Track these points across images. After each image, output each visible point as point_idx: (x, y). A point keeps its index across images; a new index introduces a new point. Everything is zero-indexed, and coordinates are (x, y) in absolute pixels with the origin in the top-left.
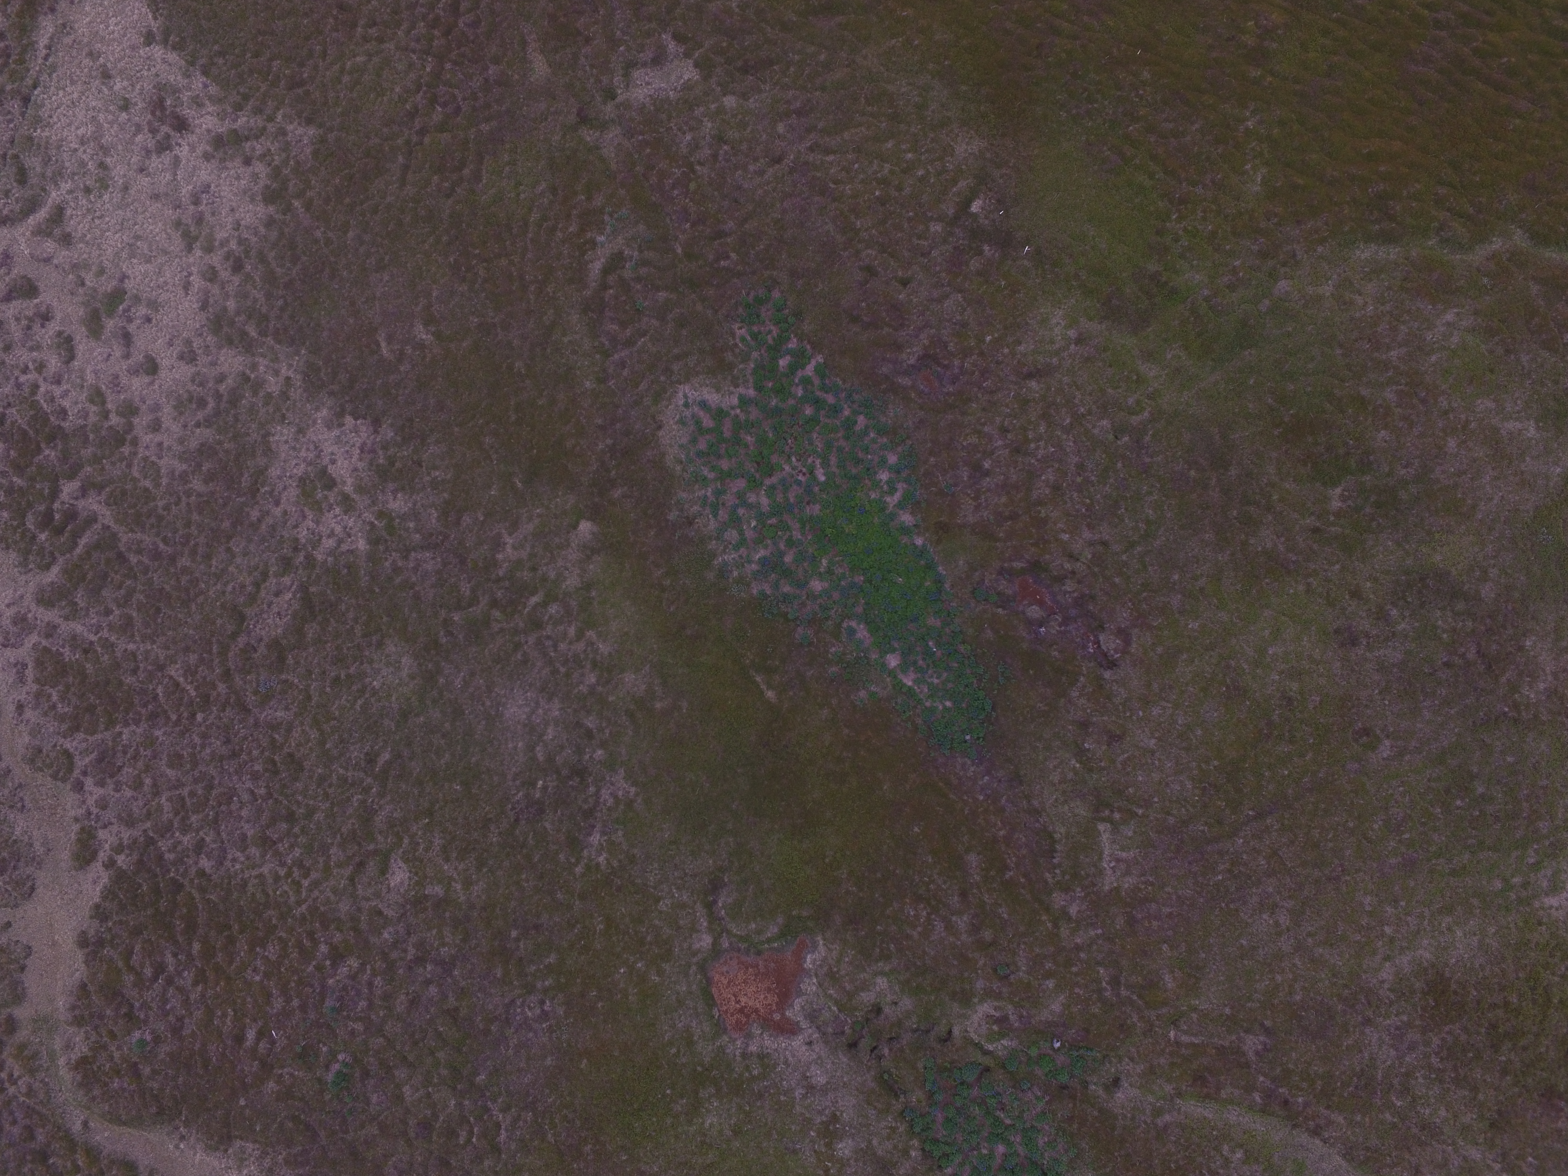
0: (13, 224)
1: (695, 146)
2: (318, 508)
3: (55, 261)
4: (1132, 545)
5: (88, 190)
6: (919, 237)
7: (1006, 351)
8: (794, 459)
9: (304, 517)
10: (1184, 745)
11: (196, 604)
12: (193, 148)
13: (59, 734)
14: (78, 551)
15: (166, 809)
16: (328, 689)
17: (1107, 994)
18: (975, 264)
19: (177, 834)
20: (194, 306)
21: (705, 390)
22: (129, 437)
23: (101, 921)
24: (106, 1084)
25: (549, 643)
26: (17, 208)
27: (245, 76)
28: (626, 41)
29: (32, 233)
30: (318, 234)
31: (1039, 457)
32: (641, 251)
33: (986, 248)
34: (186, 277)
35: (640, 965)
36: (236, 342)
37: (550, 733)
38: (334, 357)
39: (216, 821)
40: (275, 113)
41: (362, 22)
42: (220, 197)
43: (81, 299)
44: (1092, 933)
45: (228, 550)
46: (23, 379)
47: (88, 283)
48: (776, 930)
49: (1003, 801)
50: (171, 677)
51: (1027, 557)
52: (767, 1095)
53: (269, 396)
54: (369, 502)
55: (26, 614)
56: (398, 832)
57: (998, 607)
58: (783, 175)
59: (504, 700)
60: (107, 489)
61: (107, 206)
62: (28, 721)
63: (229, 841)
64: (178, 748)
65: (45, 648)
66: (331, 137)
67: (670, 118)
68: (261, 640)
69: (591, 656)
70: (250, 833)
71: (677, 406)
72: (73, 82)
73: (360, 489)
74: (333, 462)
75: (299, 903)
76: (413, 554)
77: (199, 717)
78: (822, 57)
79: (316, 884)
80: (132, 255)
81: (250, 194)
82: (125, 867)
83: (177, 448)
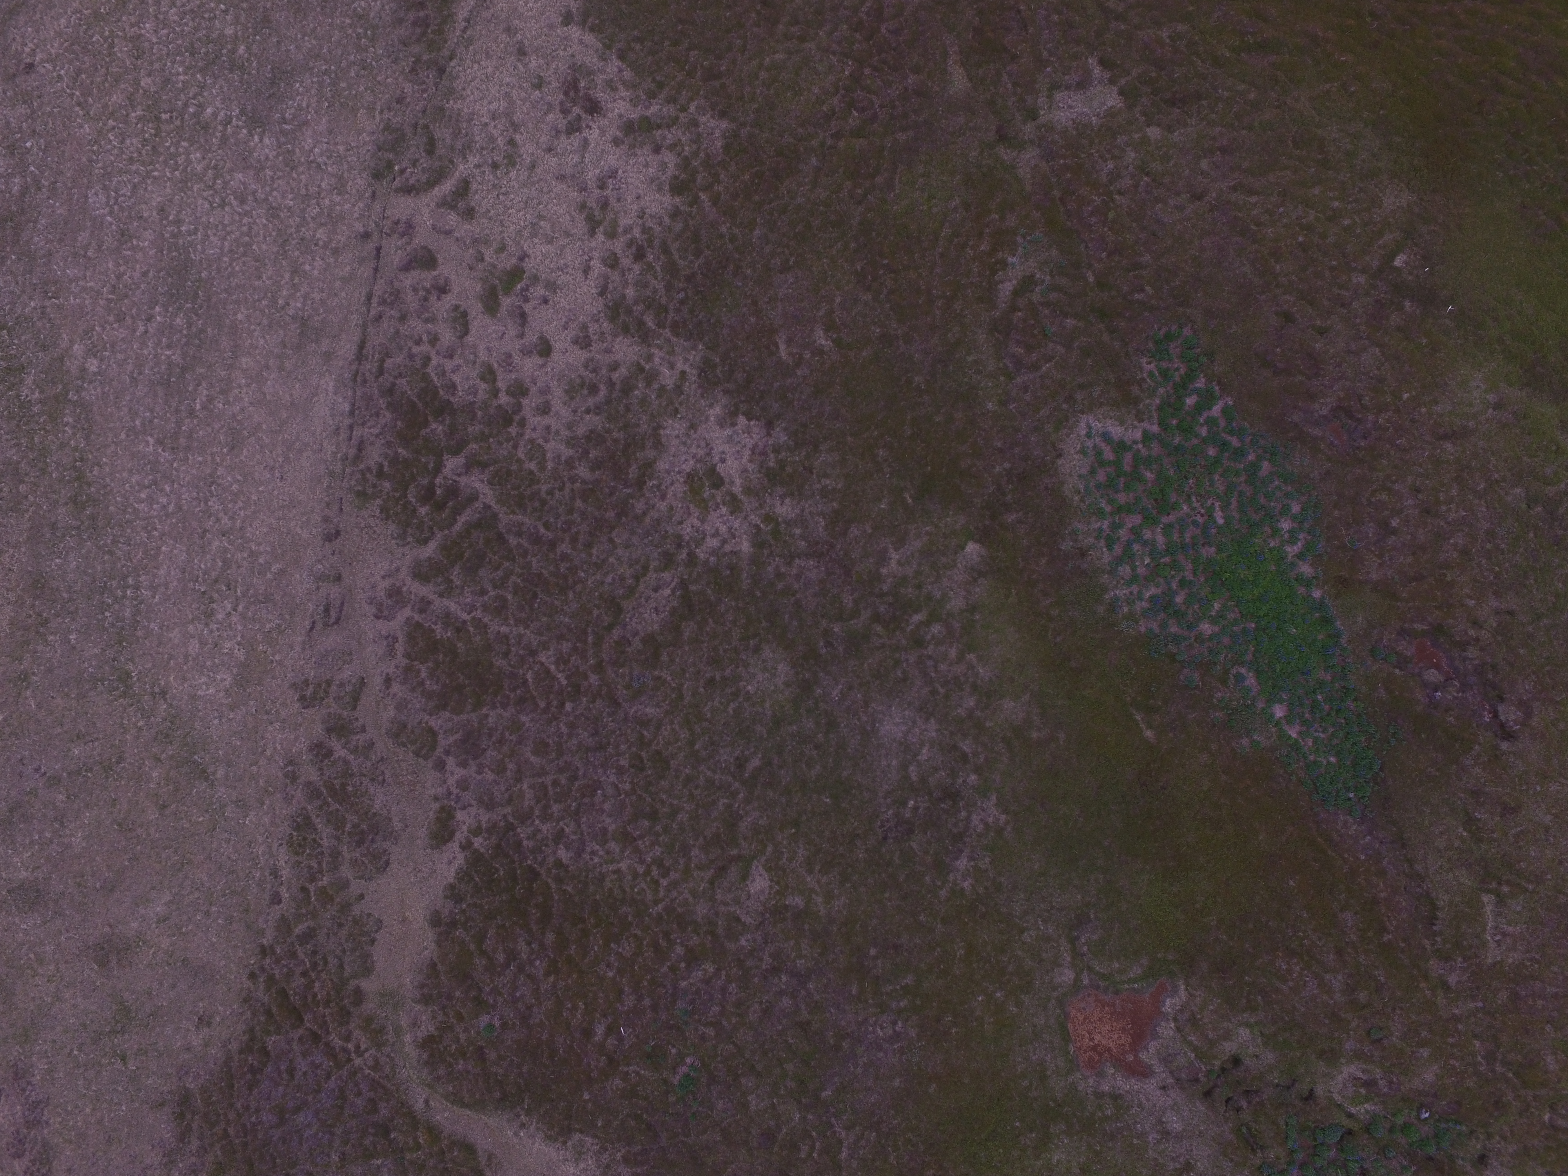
0: (418, 194)
1: (1116, 175)
2: (704, 506)
3: (457, 234)
4: (1539, 617)
5: (495, 166)
6: (1341, 287)
7: (1423, 410)
8: (1194, 499)
9: (690, 514)
11: (574, 592)
12: (603, 132)
13: (425, 710)
14: (458, 527)
15: (527, 796)
16: (702, 690)
17: (1482, 1068)
18: (1395, 319)
19: (537, 822)
20: (593, 291)
21: (1108, 422)
22: (517, 418)
23: (456, 902)
24: (450, 1065)
25: (930, 663)
26: (424, 178)
27: (662, 64)
28: (1052, 62)
29: (437, 204)
30: (724, 229)
31: (1450, 519)
32: (1052, 276)
33: (1407, 304)
34: (586, 260)
35: (998, 995)
36: (633, 331)
37: (925, 754)
38: (732, 355)
39: (577, 812)
40: (688, 103)
41: (785, 19)
42: (626, 183)
43: (479, 274)
44: (1472, 1005)
45: (611, 540)
46: (416, 350)
47: (487, 259)
48: (1140, 971)
49: (1385, 863)
50: (542, 664)
51: (1429, 619)
52: (1119, 1136)
53: (662, 389)
54: (757, 504)
55: (400, 587)
56: (763, 839)
57: (1395, 667)
58: (1204, 213)
59: (880, 716)
60: (492, 468)
61: (513, 183)
62: (395, 695)
63: (589, 833)
64: (543, 735)
65: (417, 622)
66: (744, 132)
67: (1091, 143)
68: (636, 634)
69: (971, 680)
70: (612, 828)
71: (1079, 436)
72: (488, 56)
73: (748, 491)
74: (723, 461)
75: (656, 902)
76: (797, 561)
77: (568, 706)
78: (1252, 96)
79: (674, 884)
80: (534, 235)
81: (657, 182)
82: (482, 850)
83: (565, 433)
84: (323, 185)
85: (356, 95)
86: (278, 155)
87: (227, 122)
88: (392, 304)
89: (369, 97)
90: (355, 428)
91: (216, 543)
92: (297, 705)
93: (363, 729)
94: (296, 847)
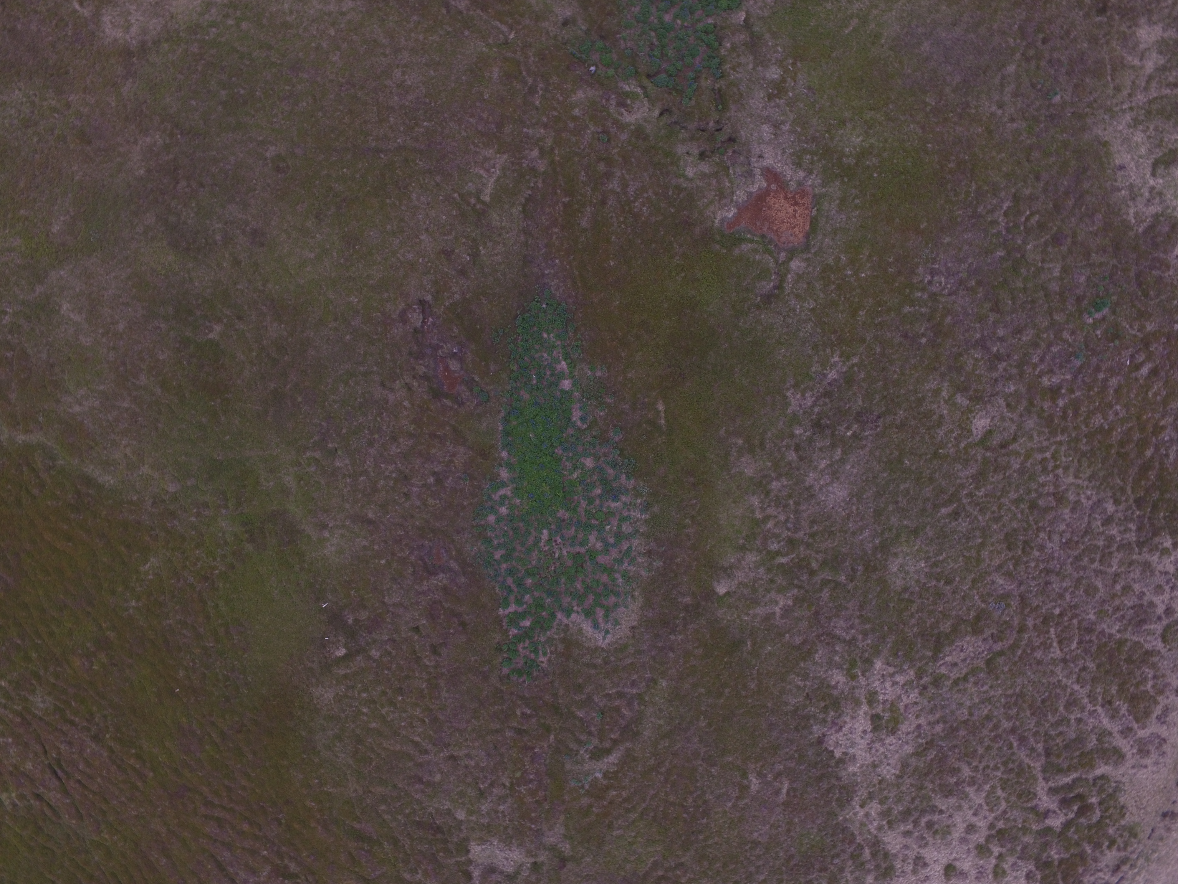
1: (501, 799)
2: (893, 707)
6: (390, 653)
7: (376, 546)
8: (557, 555)
9: (906, 706)
11: (1014, 690)
13: (1162, 657)
15: (1117, 561)
16: (957, 579)
19: (1118, 539)
21: (589, 635)
25: (790, 525)
31: (393, 466)
32: (577, 751)
33: (351, 621)
35: (849, 272)
37: (823, 464)
38: (822, 802)
39: (1086, 533)
44: (531, 131)
45: (971, 714)
48: (743, 246)
49: (543, 251)
50: (1061, 650)
51: (439, 405)
52: (809, 138)
53: (881, 802)
54: (856, 690)
56: (964, 454)
57: (476, 382)
58: (454, 745)
59: (842, 504)
63: (1085, 514)
64: (1084, 598)
65: (1137, 722)
67: (506, 828)
68: (984, 640)
71: (614, 635)
73: (857, 703)
74: (865, 732)
75: (1060, 443)
76: (847, 638)
77: (1057, 611)
78: (383, 807)
79: (1041, 450)
83: (965, 805)
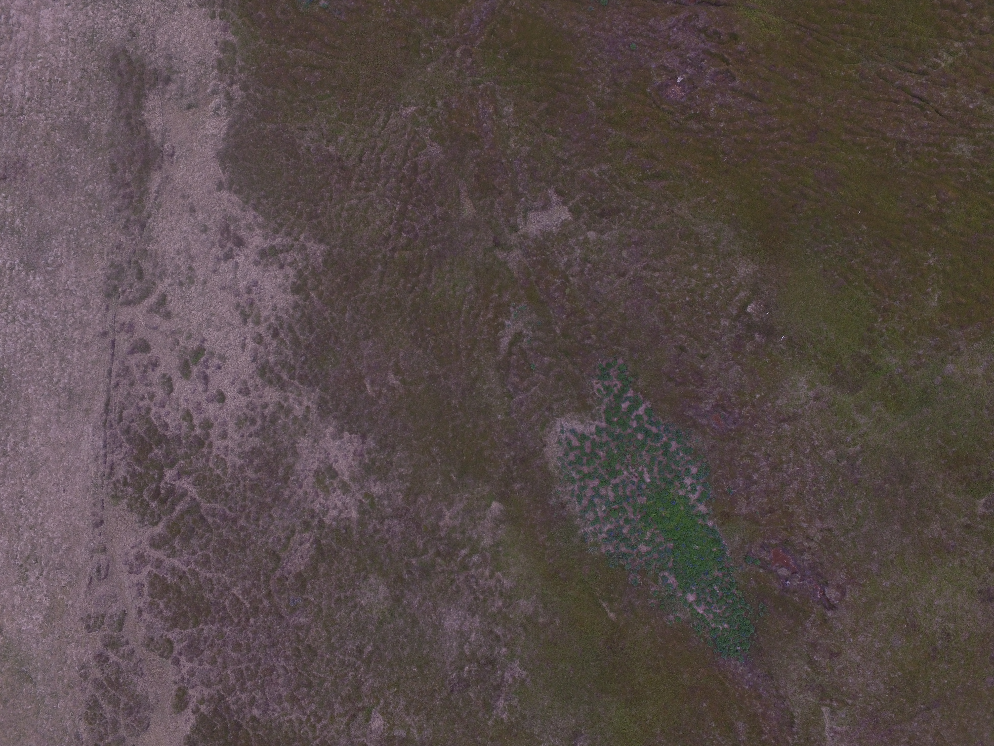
0: (135, 305)
1: (569, 265)
2: (327, 490)
3: (161, 329)
4: (848, 531)
5: (181, 284)
6: (714, 328)
7: (769, 404)
8: (630, 467)
9: (318, 496)
10: (879, 661)
11: (250, 550)
12: (247, 258)
13: (164, 629)
14: (176, 513)
15: (231, 677)
16: (333, 605)
18: (749, 347)
19: (238, 693)
20: (248, 359)
21: (574, 422)
22: (207, 442)
25: (473, 580)
26: (138, 295)
27: (281, 212)
28: (525, 194)
29: (147, 311)
30: (327, 314)
31: (789, 473)
32: (533, 331)
33: (757, 336)
34: (243, 340)
36: (275, 383)
37: (473, 637)
38: (337, 394)
39: (262, 686)
40: (299, 235)
41: (356, 178)
42: (264, 289)
43: (177, 354)
45: (270, 516)
46: (141, 404)
47: (181, 343)
49: (761, 690)
50: (234, 595)
51: (780, 536)
53: (296, 418)
54: (359, 487)
55: (143, 553)
56: (377, 696)
57: (760, 567)
58: (626, 285)
59: (444, 615)
60: (194, 475)
61: (194, 294)
62: (145, 620)
63: (270, 698)
64: (238, 639)
65: (155, 574)
66: (335, 252)
67: (553, 245)
68: (291, 573)
69: (499, 589)
70: (284, 694)
71: (556, 432)
72: (172, 214)
73: (353, 479)
74: (336, 461)
75: (315, 738)
76: (386, 521)
77: (252, 621)
78: (652, 208)
79: (325, 727)
80: (209, 326)
81: (283, 287)
82: (206, 713)
83: (237, 450)
84: (75, 304)
85: (91, 245)
86: (46, 286)
87: (12, 268)
88: (124, 376)
89: (99, 246)
90: (108, 455)
91: (26, 534)
92: (85, 631)
93: (127, 643)
94: (90, 719)
